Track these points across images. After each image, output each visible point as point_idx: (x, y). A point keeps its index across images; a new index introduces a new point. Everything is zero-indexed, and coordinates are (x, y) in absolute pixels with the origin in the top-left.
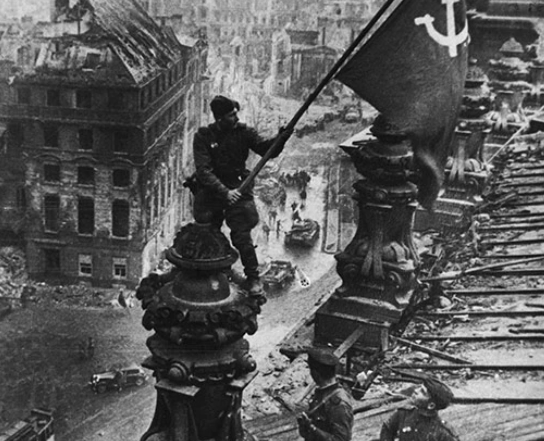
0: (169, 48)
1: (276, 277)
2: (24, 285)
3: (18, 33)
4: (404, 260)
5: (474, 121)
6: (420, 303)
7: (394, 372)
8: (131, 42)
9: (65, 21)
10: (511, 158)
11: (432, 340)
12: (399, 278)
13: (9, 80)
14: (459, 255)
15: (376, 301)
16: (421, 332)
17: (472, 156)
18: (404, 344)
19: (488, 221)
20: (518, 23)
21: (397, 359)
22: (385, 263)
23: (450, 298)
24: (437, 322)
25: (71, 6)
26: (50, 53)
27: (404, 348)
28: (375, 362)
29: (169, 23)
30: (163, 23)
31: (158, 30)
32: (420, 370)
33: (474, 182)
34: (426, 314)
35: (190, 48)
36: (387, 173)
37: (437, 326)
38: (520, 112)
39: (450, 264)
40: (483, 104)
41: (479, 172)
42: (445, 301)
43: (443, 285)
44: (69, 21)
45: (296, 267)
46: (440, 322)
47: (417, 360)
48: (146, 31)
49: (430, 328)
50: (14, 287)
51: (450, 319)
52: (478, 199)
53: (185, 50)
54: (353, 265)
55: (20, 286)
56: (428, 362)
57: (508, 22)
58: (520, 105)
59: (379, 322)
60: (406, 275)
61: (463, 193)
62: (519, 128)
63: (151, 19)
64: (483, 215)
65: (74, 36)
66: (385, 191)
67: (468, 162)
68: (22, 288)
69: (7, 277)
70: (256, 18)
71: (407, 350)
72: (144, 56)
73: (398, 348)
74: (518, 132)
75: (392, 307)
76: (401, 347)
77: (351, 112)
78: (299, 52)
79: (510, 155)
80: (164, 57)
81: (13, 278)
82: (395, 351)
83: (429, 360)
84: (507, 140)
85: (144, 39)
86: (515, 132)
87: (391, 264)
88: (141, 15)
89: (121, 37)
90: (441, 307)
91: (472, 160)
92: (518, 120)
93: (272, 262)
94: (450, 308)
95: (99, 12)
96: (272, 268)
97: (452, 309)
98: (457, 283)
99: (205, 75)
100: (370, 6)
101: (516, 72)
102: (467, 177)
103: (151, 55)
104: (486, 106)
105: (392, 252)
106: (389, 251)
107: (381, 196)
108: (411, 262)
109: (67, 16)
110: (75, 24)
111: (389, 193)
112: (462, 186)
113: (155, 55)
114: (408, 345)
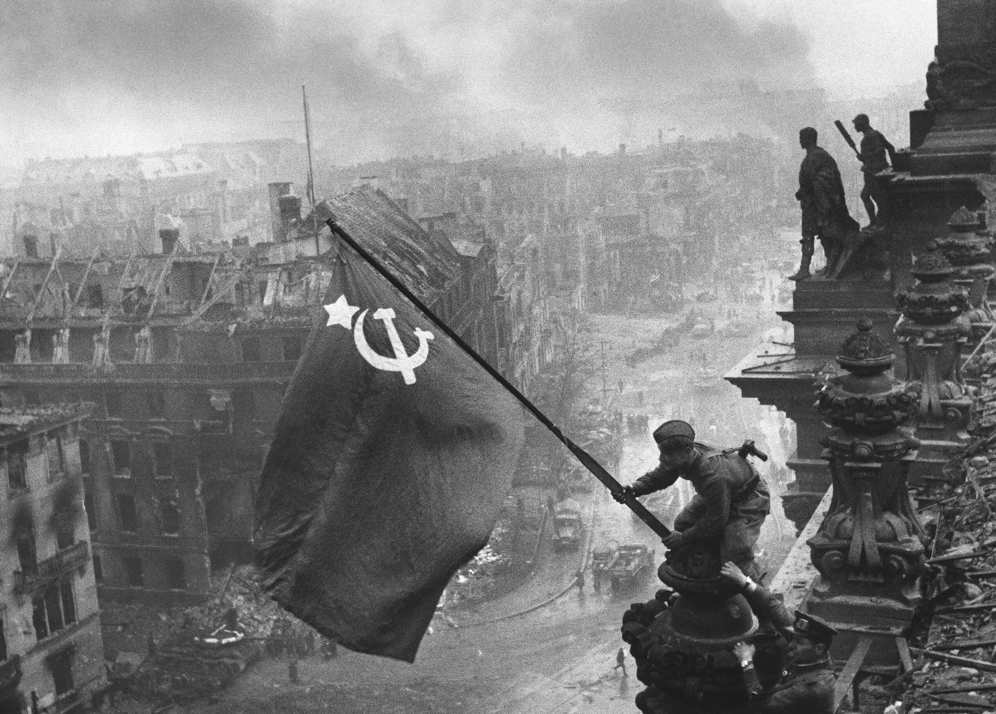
0: (444, 261)
1: (629, 568)
2: (275, 617)
3: (233, 263)
4: (907, 537)
5: (943, 328)
6: (937, 597)
7: (935, 700)
8: (391, 259)
9: (298, 239)
10: (986, 372)
11: (974, 647)
12: (905, 563)
13: (228, 331)
14: (967, 520)
15: (874, 599)
16: (953, 637)
17: (947, 377)
18: (935, 658)
19: (987, 465)
20: (954, 182)
21: (932, 681)
22: (880, 544)
23: (977, 583)
24: (972, 622)
25: (303, 216)
26: (282, 287)
27: (937, 664)
28: (902, 689)
29: (438, 226)
30: (431, 226)
31: (426, 237)
32: (972, 693)
33: (956, 413)
34: (950, 611)
35: (473, 258)
36: (869, 419)
37: (973, 625)
38: (985, 306)
39: (957, 534)
40: (954, 304)
41: (960, 398)
42: (973, 589)
43: (960, 566)
44: (302, 237)
45: (654, 552)
46: (975, 619)
47: (962, 679)
48: (410, 241)
49: (964, 629)
50: (260, 622)
51: (987, 615)
52: (965, 436)
53: (466, 262)
54: (837, 552)
55: (269, 620)
56: (980, 680)
57: (943, 182)
58: (984, 298)
59: (883, 629)
60: (913, 557)
61: (942, 430)
62: (988, 329)
63: (416, 224)
64: (979, 458)
65: (311, 258)
66: (869, 443)
67: (942, 386)
68: (272, 623)
69: (249, 609)
70: (551, 206)
71: (941, 666)
72: (410, 275)
73: (927, 665)
74: (988, 335)
75: (899, 606)
76: (933, 663)
77: (698, 323)
78: (616, 246)
79: (985, 369)
80: (438, 274)
81: (258, 610)
82: (924, 670)
83: (979, 676)
84: (974, 347)
85: (410, 253)
86: (984, 335)
87: (891, 546)
88: (400, 218)
89: (378, 252)
90: (969, 598)
91: (949, 383)
92: (985, 319)
93: (620, 549)
94: (980, 598)
95: (342, 219)
96: (621, 557)
97: (985, 599)
98: (979, 561)
99: (496, 293)
100: (706, 172)
101: (973, 252)
102: (945, 407)
103: (421, 273)
104: (957, 306)
105: (889, 529)
106: (884, 528)
107: (865, 451)
108: (915, 538)
109: (300, 232)
110: (312, 241)
111: (876, 446)
112: (937, 419)
113: (426, 273)
114: (942, 659)
